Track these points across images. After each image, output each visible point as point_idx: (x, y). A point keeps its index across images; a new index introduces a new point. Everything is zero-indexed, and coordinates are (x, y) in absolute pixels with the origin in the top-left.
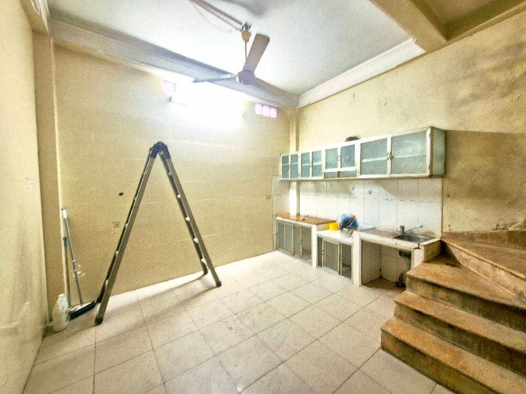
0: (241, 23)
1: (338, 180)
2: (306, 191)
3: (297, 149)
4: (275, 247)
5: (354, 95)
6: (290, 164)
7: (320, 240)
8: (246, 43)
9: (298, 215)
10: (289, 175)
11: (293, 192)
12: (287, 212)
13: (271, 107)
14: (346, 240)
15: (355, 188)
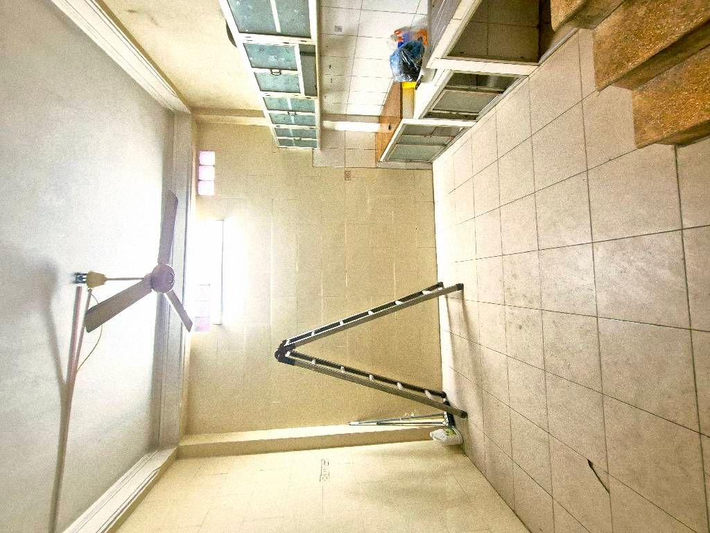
0: (79, 289)
1: (321, 55)
2: (339, 104)
3: (259, 114)
4: (427, 166)
5: (131, 11)
6: (292, 139)
7: (429, 115)
8: (106, 279)
9: (380, 119)
10: (311, 139)
11: (340, 126)
12: (373, 135)
13: (198, 165)
14: (441, 79)
15: (338, 25)
